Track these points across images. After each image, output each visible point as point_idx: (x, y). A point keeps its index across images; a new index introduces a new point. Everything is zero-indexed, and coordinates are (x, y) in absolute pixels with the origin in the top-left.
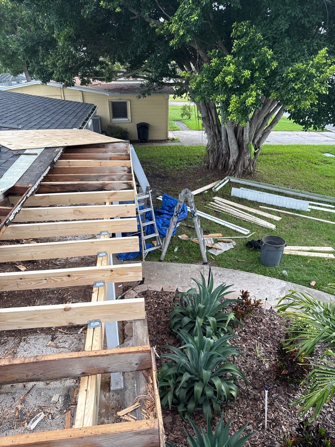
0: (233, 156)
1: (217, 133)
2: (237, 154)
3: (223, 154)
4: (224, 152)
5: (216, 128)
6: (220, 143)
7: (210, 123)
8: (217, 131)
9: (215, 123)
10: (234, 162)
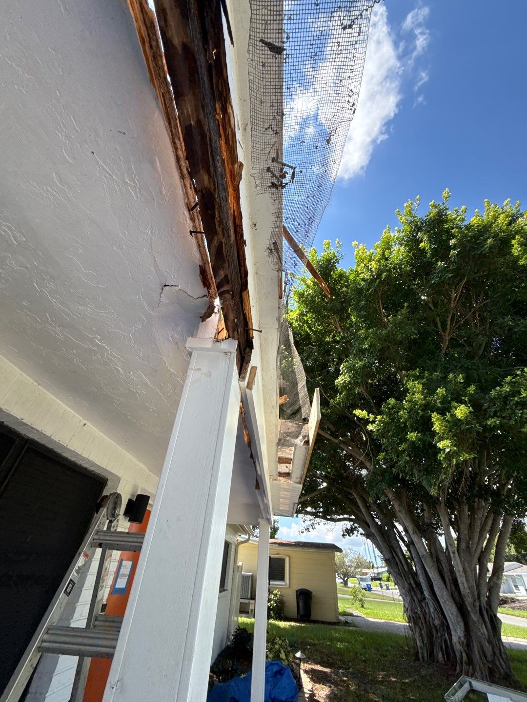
0: (455, 630)
1: (414, 586)
2: (462, 624)
3: (435, 627)
4: (437, 622)
5: (411, 578)
6: (423, 605)
7: (398, 569)
8: (412, 582)
9: (406, 569)
10: (463, 643)
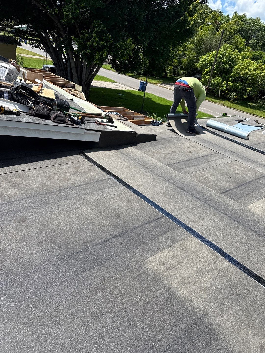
1: (65, 74)
5: (64, 71)
7: (60, 68)
8: (64, 73)
9: (63, 68)
